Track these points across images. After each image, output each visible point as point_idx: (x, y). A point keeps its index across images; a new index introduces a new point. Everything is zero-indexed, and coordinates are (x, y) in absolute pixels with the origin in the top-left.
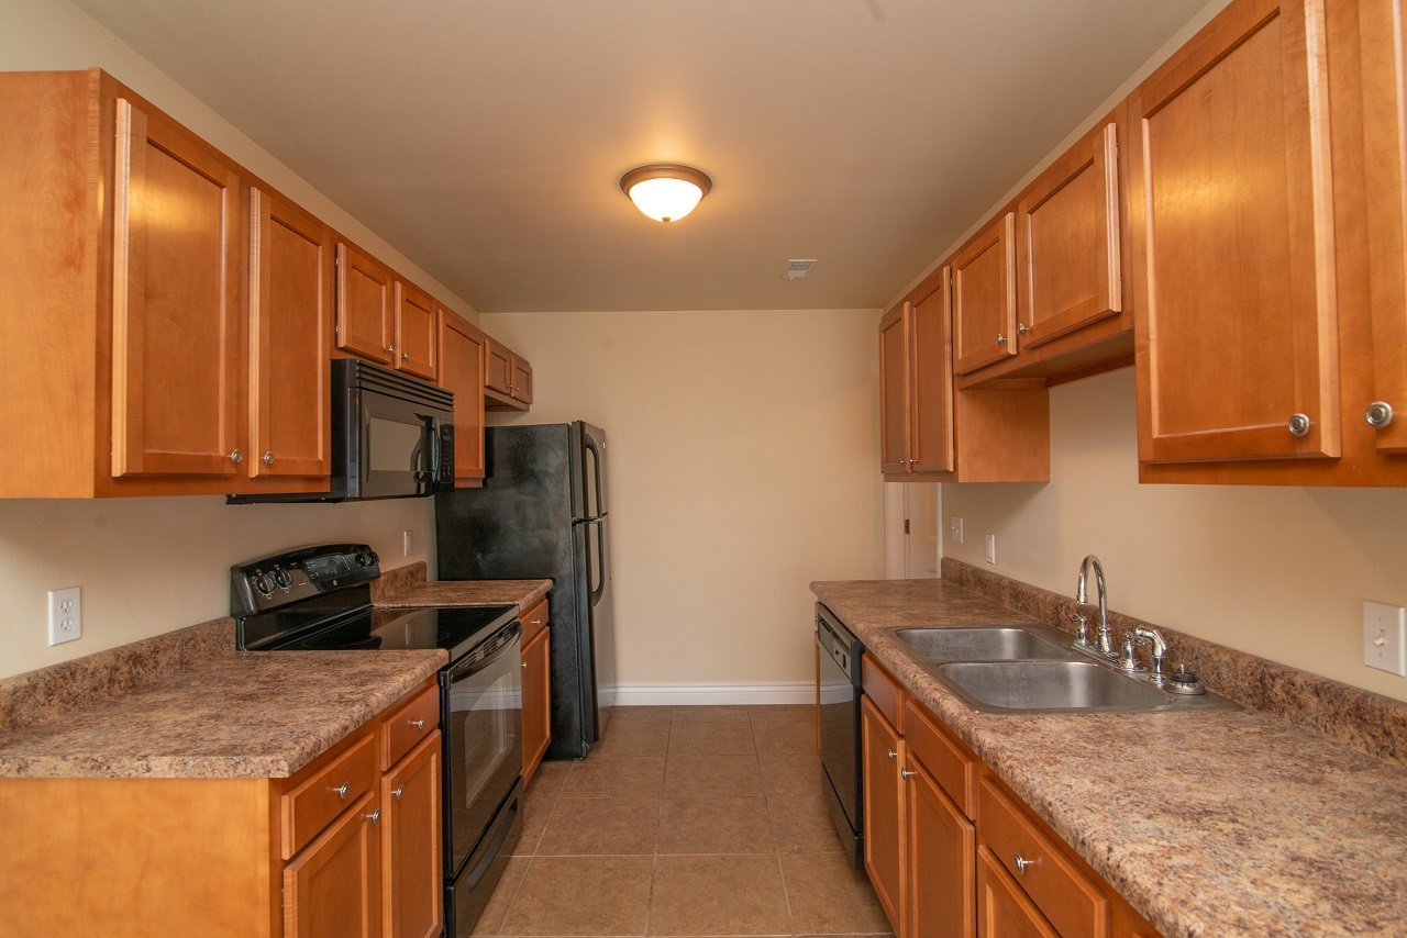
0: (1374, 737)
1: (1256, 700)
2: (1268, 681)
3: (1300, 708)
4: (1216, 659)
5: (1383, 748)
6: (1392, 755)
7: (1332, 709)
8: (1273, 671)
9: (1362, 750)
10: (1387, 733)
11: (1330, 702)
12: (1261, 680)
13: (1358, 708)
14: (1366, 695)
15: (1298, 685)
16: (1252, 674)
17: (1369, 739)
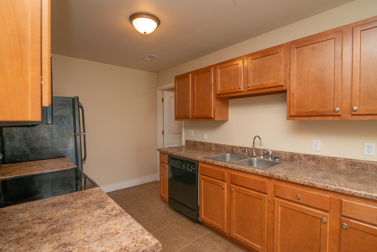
0: (316, 162)
1: (290, 160)
2: (294, 156)
3: (301, 159)
4: (280, 153)
5: (318, 163)
6: (320, 164)
7: (308, 159)
8: (295, 154)
9: (314, 164)
10: (319, 161)
11: (308, 157)
12: (292, 156)
13: (313, 158)
14: (314, 155)
15: (301, 155)
16: (290, 155)
17: (315, 162)
